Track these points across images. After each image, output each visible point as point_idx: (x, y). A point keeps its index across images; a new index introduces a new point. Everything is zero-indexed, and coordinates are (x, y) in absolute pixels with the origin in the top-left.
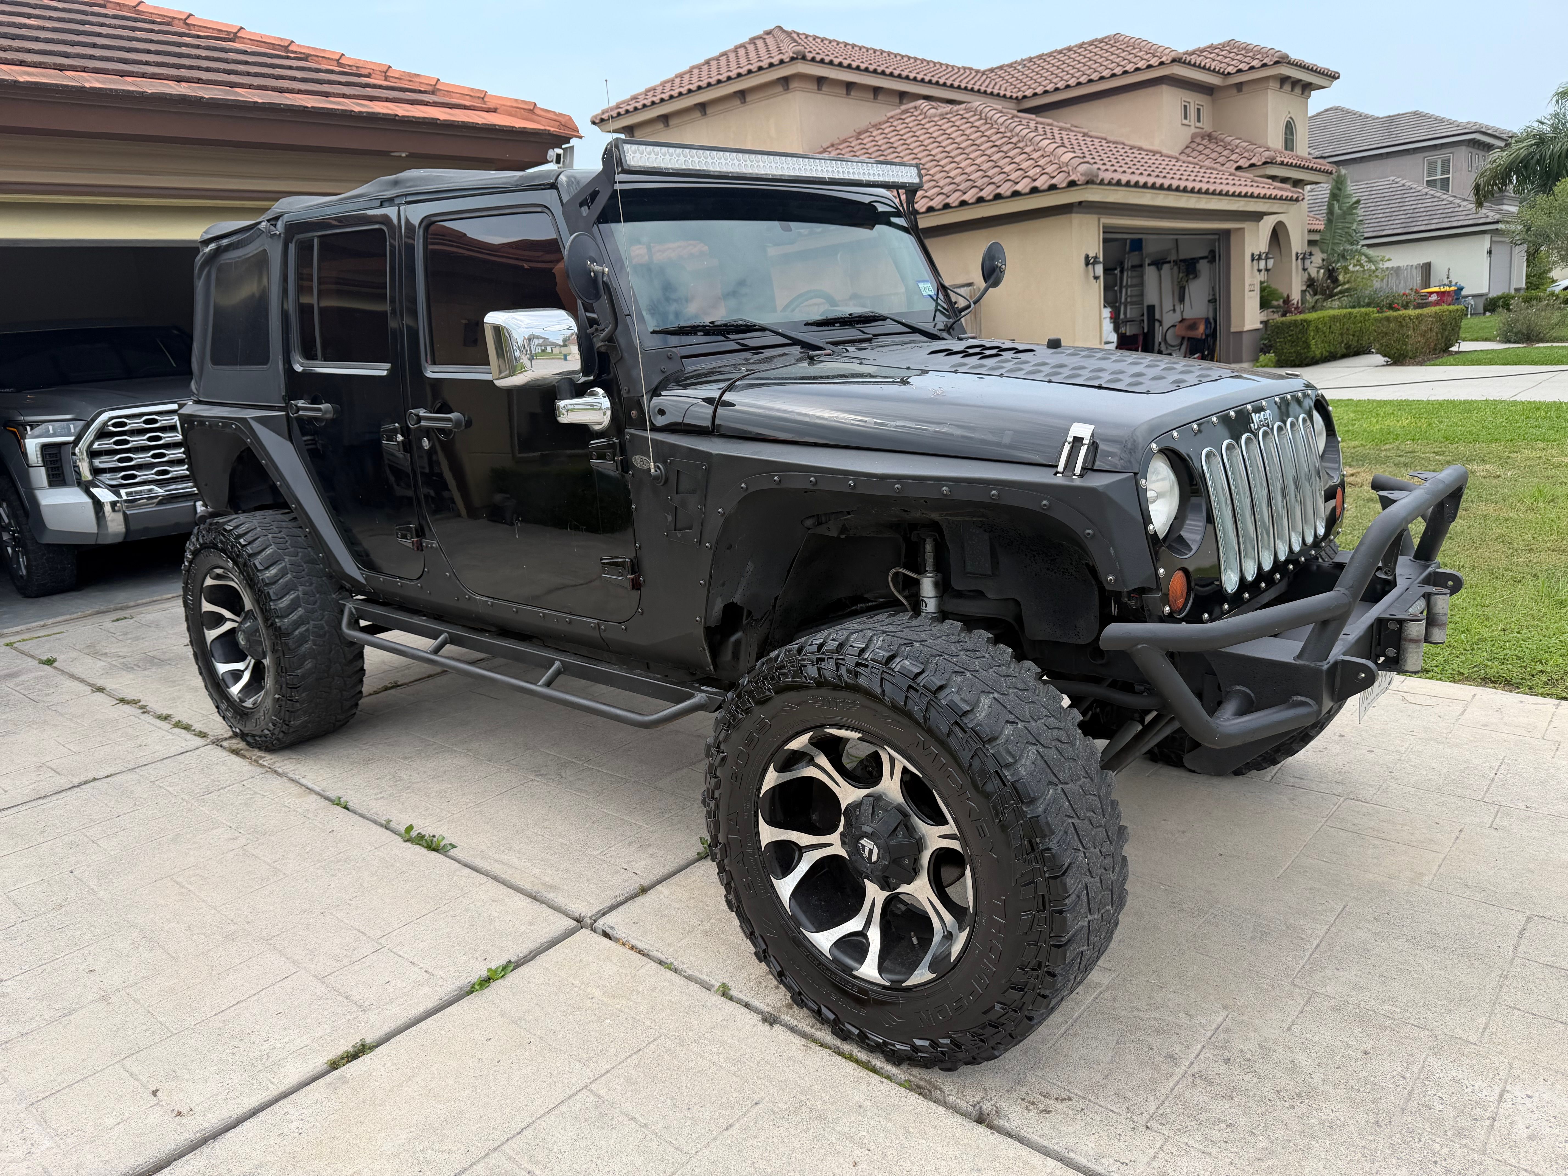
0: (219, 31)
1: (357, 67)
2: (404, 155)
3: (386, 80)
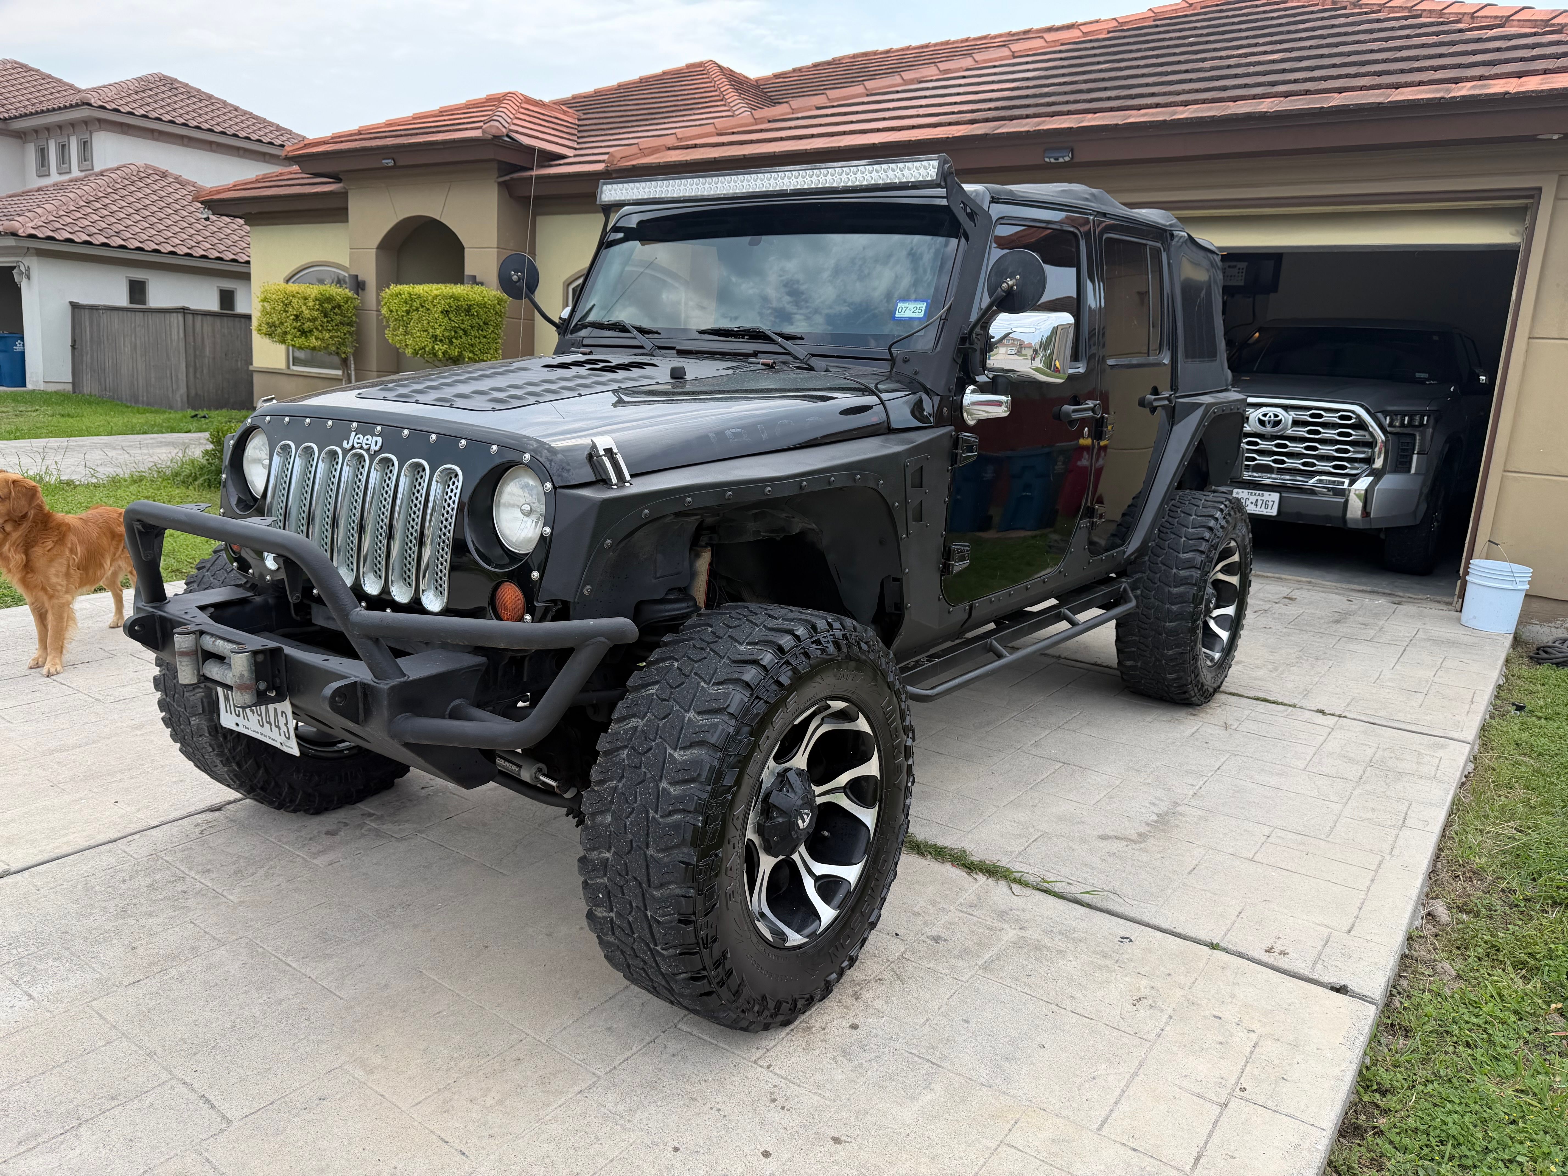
0: (1496, 17)
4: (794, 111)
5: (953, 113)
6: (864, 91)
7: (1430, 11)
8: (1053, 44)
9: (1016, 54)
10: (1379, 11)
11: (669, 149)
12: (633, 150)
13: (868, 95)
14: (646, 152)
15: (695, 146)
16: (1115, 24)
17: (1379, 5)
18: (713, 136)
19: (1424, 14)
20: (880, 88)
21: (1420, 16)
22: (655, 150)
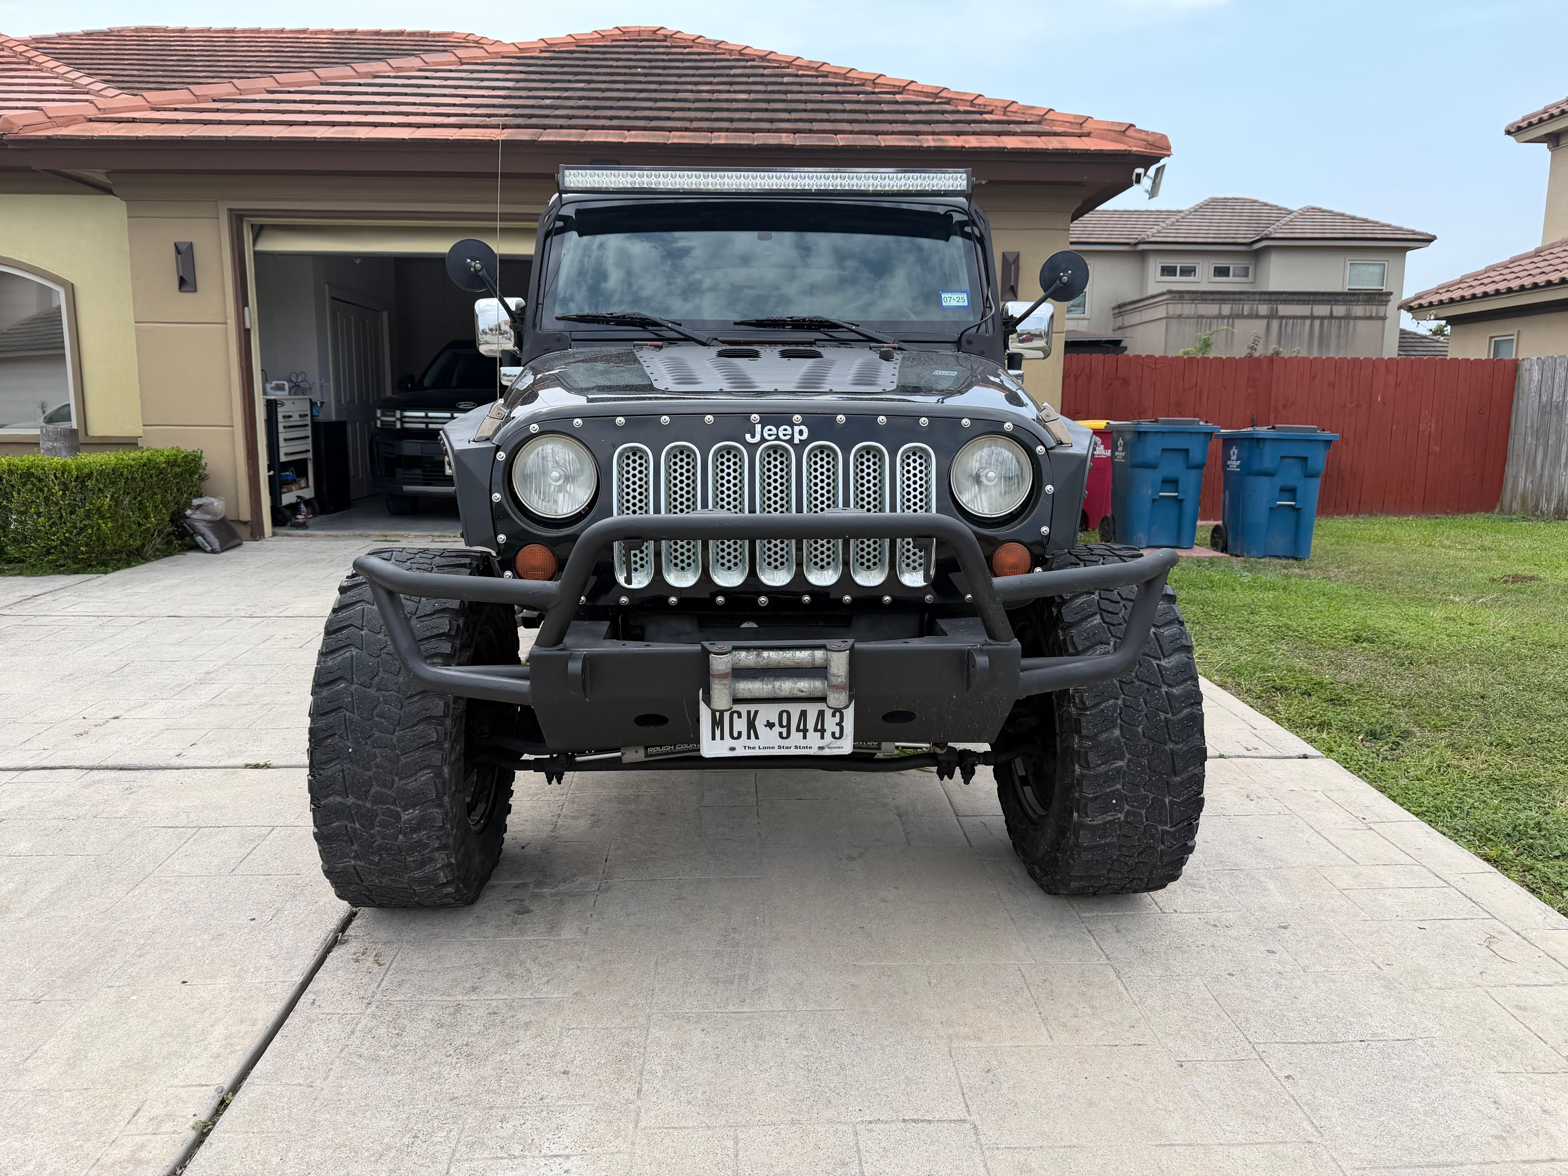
0: (894, 86)
1: (985, 105)
2: (984, 182)
3: (1004, 114)
4: (241, 91)
5: (466, 115)
6: (316, 79)
7: (835, 73)
8: (494, 55)
9: (463, 61)
10: (788, 68)
11: (90, 120)
12: (39, 117)
13: (322, 84)
14: (58, 121)
15: (133, 120)
16: (543, 44)
17: (787, 62)
18: (146, 110)
19: (830, 75)
20: (333, 78)
21: (826, 76)
22: (72, 120)
